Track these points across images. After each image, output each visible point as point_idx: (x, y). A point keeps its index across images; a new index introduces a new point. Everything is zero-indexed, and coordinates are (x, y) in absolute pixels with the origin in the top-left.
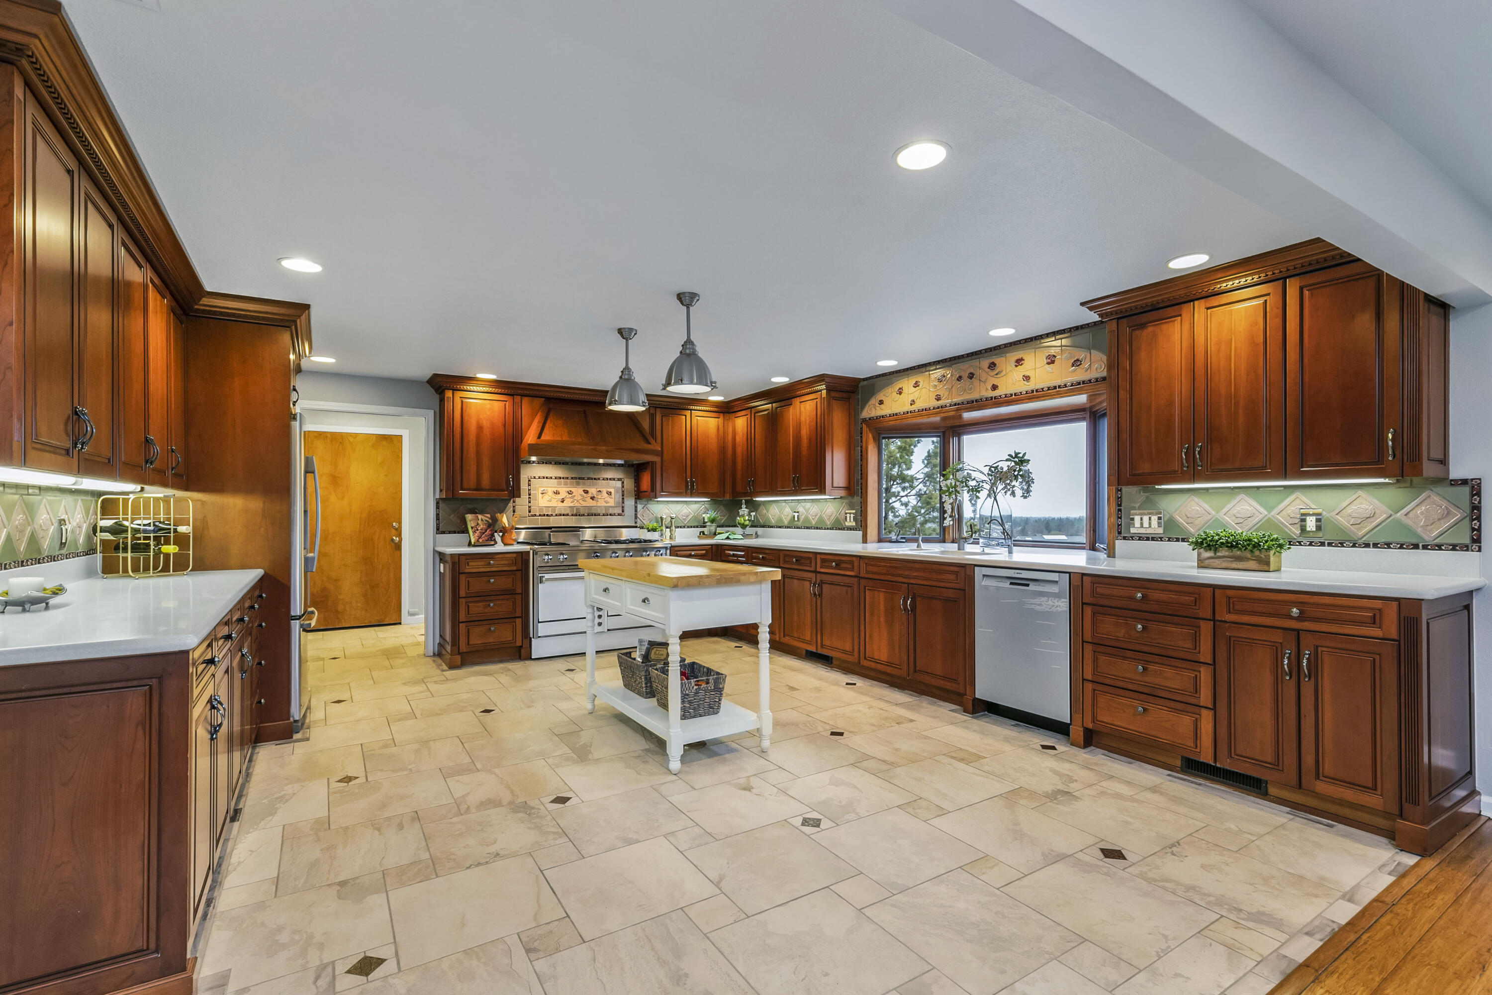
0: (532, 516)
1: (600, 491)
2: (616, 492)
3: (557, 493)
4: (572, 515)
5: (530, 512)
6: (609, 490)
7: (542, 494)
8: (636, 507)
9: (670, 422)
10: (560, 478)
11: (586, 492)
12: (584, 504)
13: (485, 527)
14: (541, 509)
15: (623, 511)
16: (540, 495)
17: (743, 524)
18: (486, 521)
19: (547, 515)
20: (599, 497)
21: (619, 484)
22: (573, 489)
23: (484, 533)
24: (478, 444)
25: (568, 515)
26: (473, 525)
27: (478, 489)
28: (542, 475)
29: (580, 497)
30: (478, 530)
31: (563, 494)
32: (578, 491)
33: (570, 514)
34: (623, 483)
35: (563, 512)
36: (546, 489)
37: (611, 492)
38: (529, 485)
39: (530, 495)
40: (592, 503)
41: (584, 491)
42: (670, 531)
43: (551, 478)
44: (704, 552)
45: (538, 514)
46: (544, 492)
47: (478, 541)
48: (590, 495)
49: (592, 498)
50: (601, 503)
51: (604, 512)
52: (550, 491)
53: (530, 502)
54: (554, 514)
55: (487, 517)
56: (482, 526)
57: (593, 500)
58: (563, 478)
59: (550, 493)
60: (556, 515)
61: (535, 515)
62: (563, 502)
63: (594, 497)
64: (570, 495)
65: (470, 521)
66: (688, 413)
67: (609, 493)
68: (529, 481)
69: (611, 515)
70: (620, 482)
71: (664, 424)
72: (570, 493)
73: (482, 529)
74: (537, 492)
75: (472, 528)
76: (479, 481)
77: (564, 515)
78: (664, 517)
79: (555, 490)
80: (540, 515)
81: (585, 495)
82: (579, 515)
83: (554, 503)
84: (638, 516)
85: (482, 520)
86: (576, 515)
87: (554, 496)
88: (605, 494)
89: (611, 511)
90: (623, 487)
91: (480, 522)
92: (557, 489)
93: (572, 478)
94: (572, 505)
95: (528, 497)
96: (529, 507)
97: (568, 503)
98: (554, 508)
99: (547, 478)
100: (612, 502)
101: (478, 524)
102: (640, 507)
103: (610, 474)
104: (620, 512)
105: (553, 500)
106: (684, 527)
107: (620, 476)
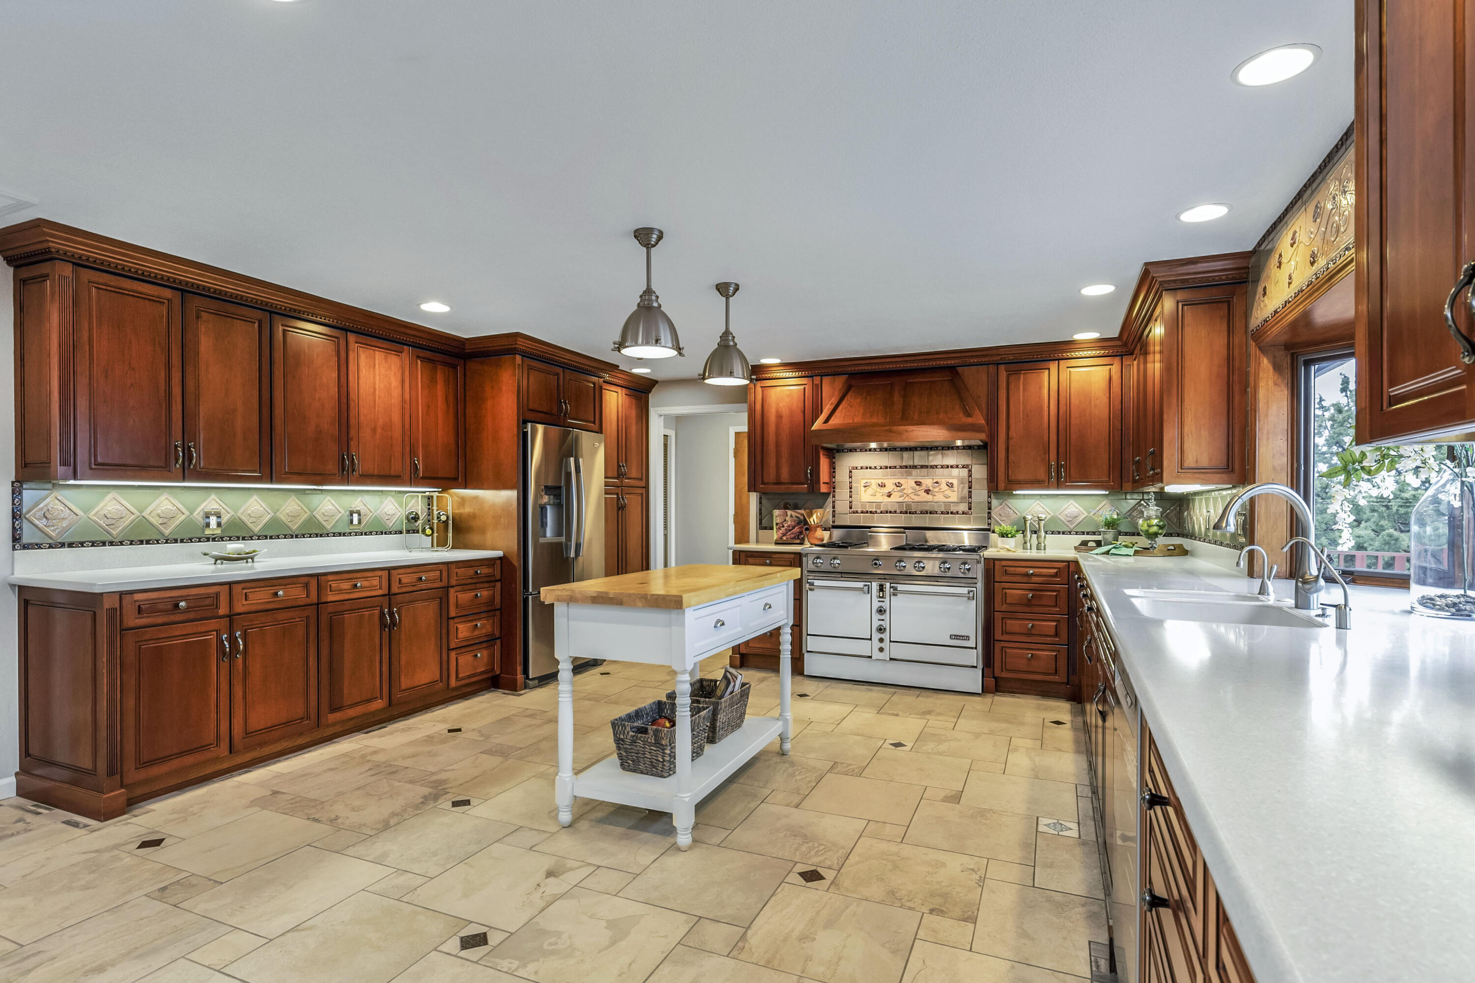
0: (854, 513)
1: (937, 483)
2: (961, 482)
3: (882, 486)
4: (901, 513)
5: (851, 508)
6: (950, 481)
7: (865, 487)
8: (989, 503)
9: (1021, 381)
10: (886, 468)
11: (918, 483)
12: (917, 499)
13: (793, 523)
14: (863, 504)
15: (970, 509)
16: (863, 489)
17: (1147, 531)
18: (797, 517)
19: (871, 512)
20: (937, 490)
21: (965, 472)
22: (902, 481)
23: (790, 530)
24: (777, 434)
25: (895, 512)
26: (778, 521)
27: (778, 483)
28: (864, 465)
29: (910, 491)
30: (783, 526)
31: (890, 487)
32: (909, 483)
33: (898, 511)
34: (970, 471)
35: (889, 509)
36: (869, 481)
37: (952, 484)
38: (851, 477)
39: (851, 488)
40: (929, 498)
41: (916, 482)
42: (1038, 538)
43: (875, 468)
44: (1056, 571)
45: (859, 510)
46: (867, 484)
47: (781, 538)
48: (924, 487)
49: (927, 491)
50: (940, 498)
51: (943, 509)
52: (874, 483)
53: (851, 497)
54: (879, 511)
55: (799, 513)
56: (789, 523)
57: (928, 494)
58: (890, 468)
59: (874, 486)
60: (881, 513)
61: (857, 512)
62: (889, 496)
63: (929, 490)
64: (899, 488)
65: (776, 517)
66: (1053, 366)
67: (950, 485)
68: (851, 472)
69: (952, 513)
70: (966, 470)
71: (1012, 386)
72: (898, 485)
73: (789, 526)
74: (859, 485)
75: (777, 524)
76: (778, 475)
77: (890, 512)
78: (1029, 517)
79: (880, 482)
80: (862, 512)
81: (917, 487)
82: (910, 513)
83: (879, 498)
84: (993, 515)
85: (791, 516)
86: (906, 513)
87: (879, 489)
88: (944, 486)
89: (953, 509)
90: (970, 476)
91: (788, 518)
92: (882, 481)
93: (901, 467)
94: (901, 500)
95: (848, 491)
96: (850, 502)
97: (896, 498)
98: (878, 504)
99: (870, 468)
100: (954, 497)
101: (785, 520)
102: (995, 502)
103: (951, 459)
104: (966, 509)
105: (877, 494)
106: (1070, 533)
107: (967, 461)
